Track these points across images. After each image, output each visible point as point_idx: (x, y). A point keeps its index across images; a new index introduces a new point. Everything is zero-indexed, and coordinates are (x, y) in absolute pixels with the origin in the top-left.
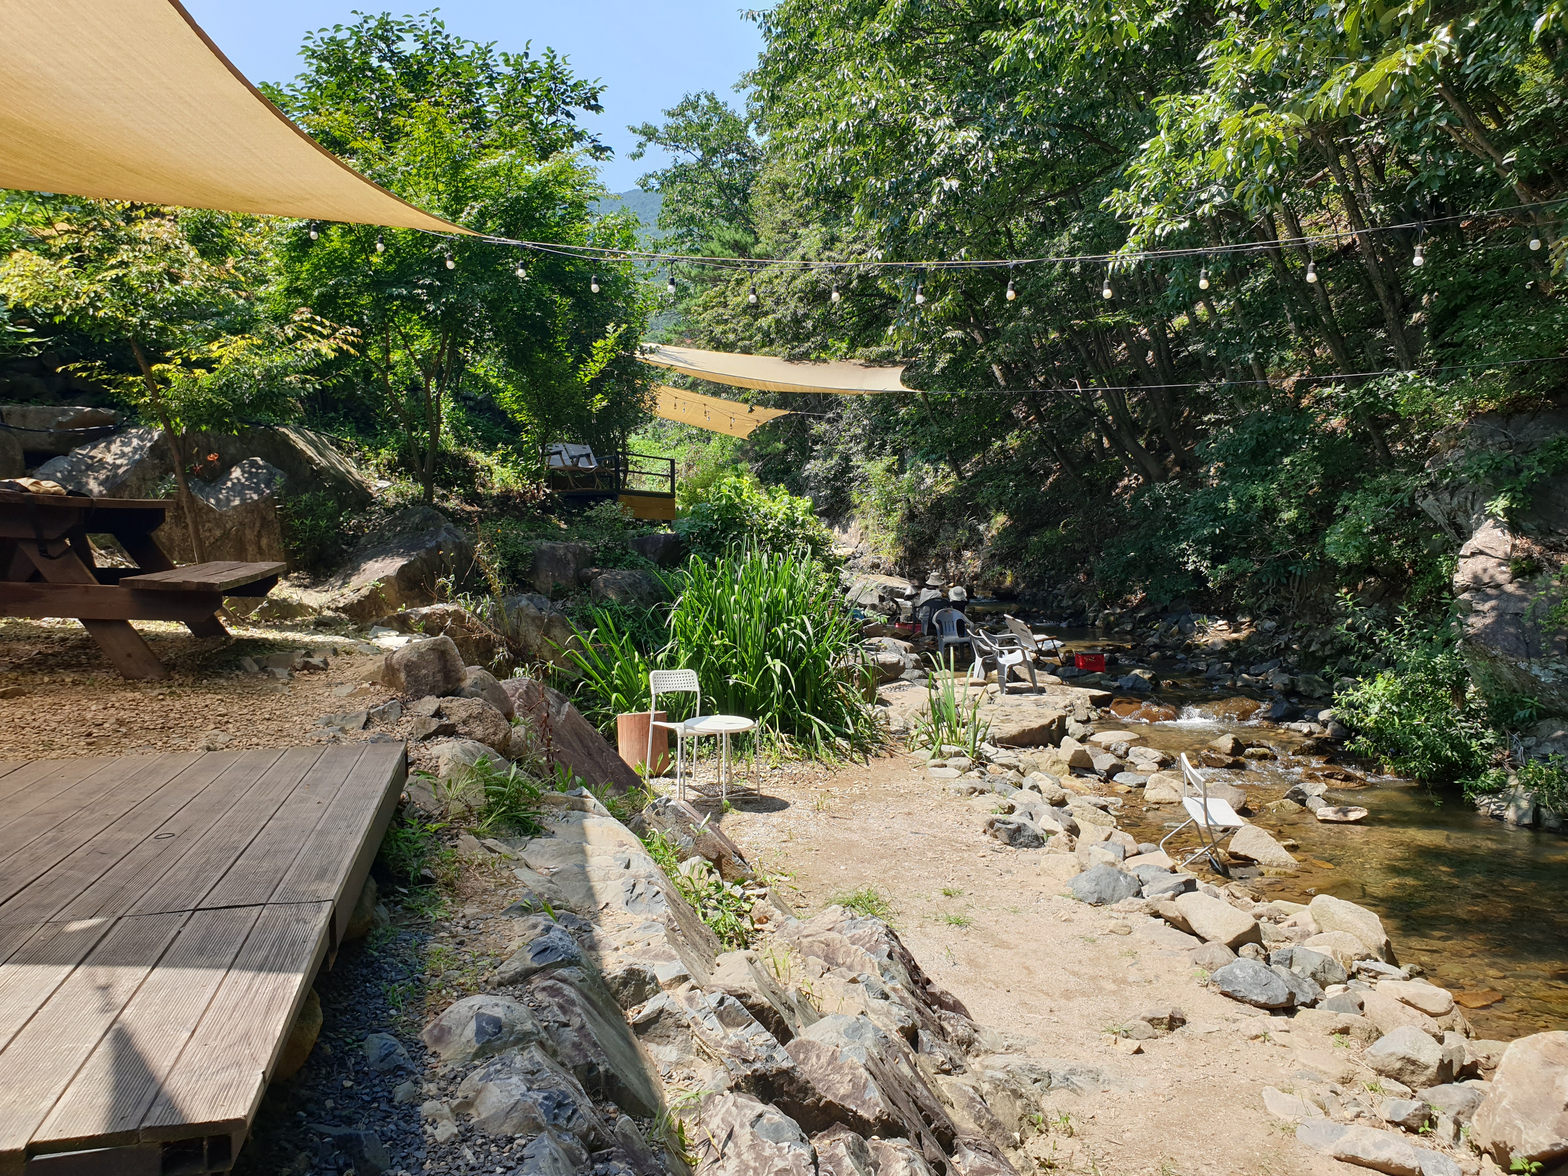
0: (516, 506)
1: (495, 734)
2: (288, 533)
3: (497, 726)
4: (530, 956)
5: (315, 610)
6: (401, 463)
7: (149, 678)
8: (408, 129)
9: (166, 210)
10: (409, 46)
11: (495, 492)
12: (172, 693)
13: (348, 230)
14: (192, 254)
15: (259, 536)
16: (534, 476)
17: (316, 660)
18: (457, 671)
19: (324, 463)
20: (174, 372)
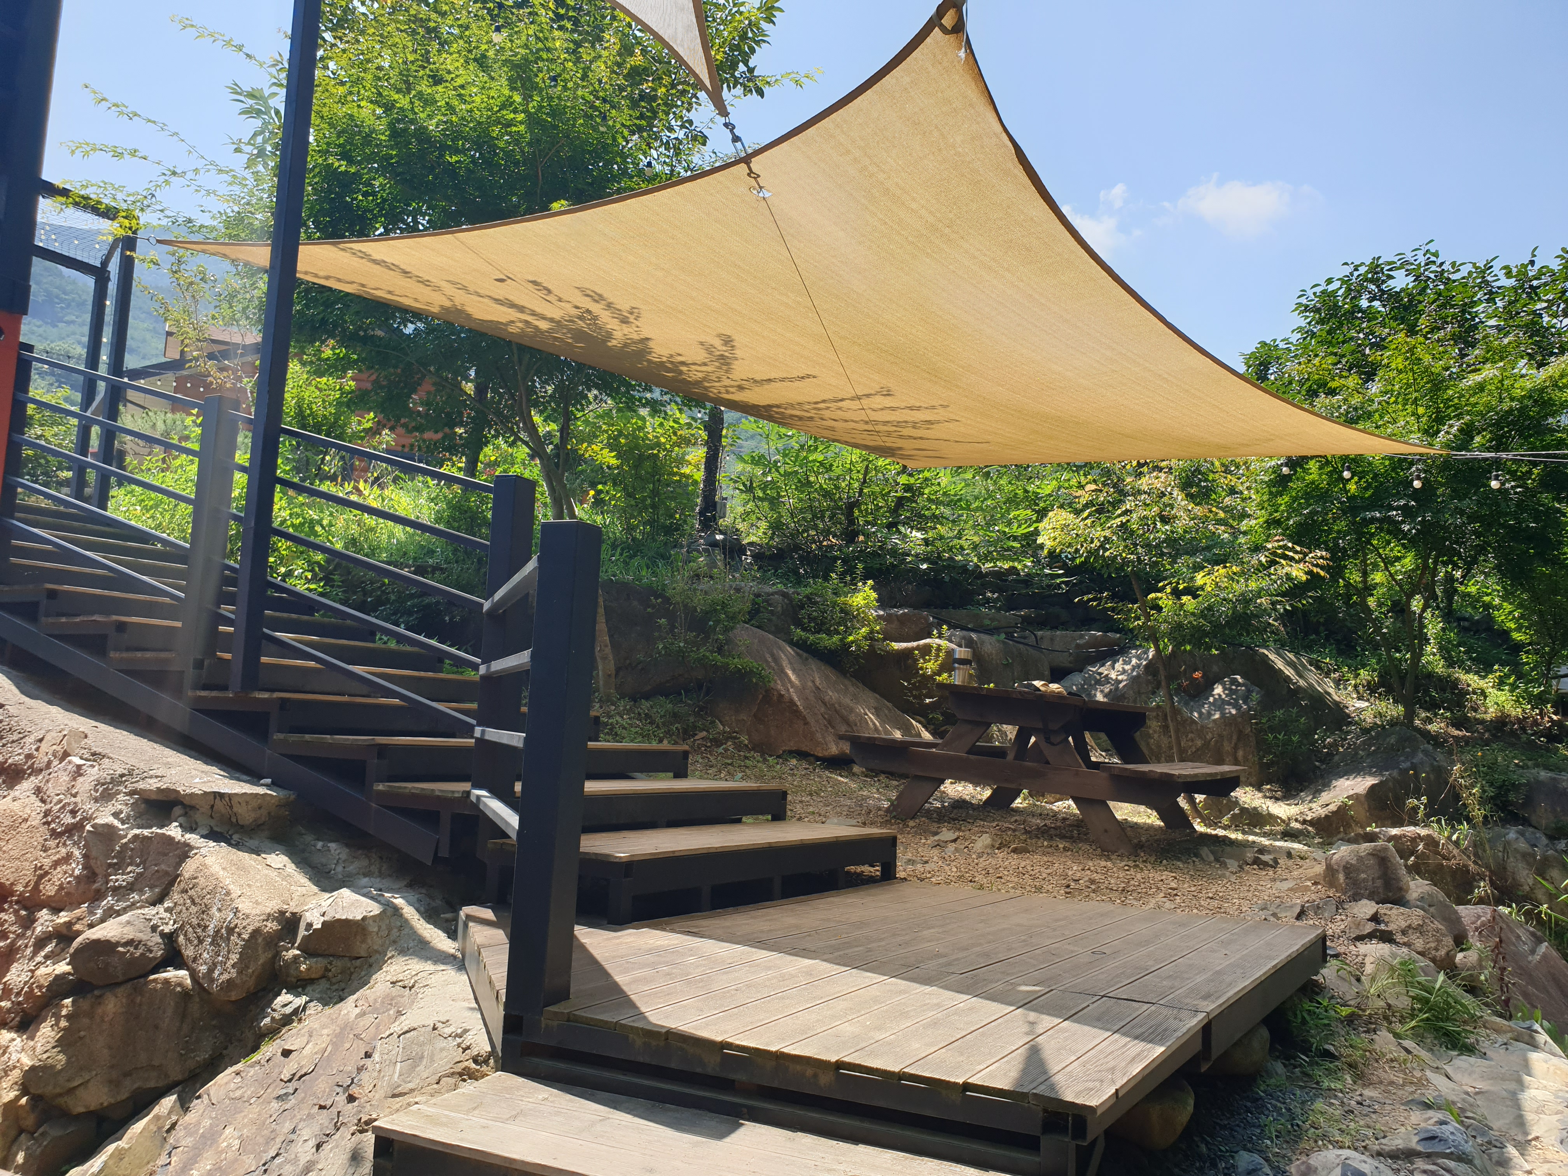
0: (1513, 733)
1: (1436, 949)
2: (1262, 746)
3: (1439, 941)
4: (1415, 1139)
5: (1283, 821)
6: (1381, 684)
7: (1119, 853)
8: (1386, 361)
9: (1163, 464)
10: (1400, 281)
11: (1488, 717)
12: (1136, 866)
13: (1324, 461)
14: (1180, 498)
15: (1236, 748)
16: (1539, 701)
17: (1266, 858)
18: (1398, 880)
19: (1302, 683)
20: (1165, 600)
